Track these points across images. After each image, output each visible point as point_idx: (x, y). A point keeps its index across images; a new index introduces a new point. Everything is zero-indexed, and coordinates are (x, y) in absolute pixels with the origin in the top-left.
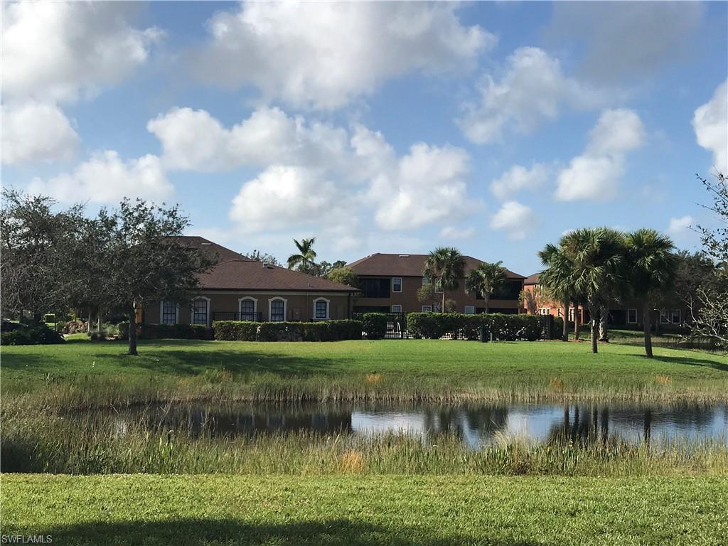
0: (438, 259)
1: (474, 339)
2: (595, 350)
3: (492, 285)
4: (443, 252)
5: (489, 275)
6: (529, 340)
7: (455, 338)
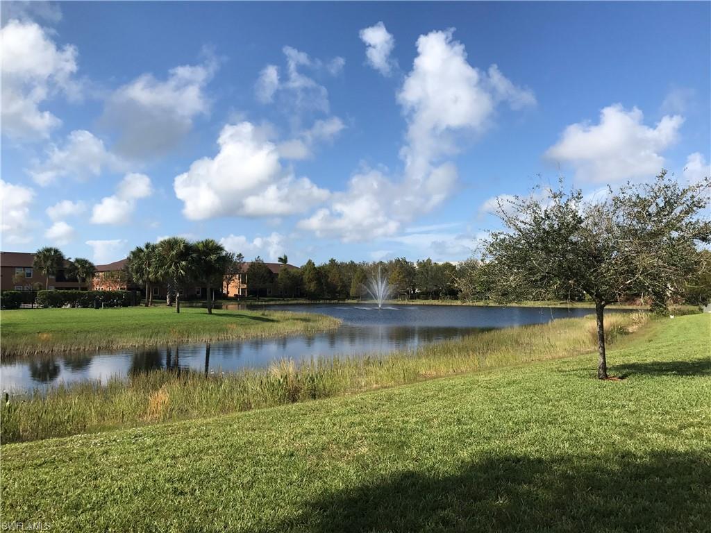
0: (44, 255)
1: (87, 307)
2: (178, 312)
3: (85, 272)
4: (49, 250)
5: (83, 266)
6: (124, 306)
7: (73, 307)
